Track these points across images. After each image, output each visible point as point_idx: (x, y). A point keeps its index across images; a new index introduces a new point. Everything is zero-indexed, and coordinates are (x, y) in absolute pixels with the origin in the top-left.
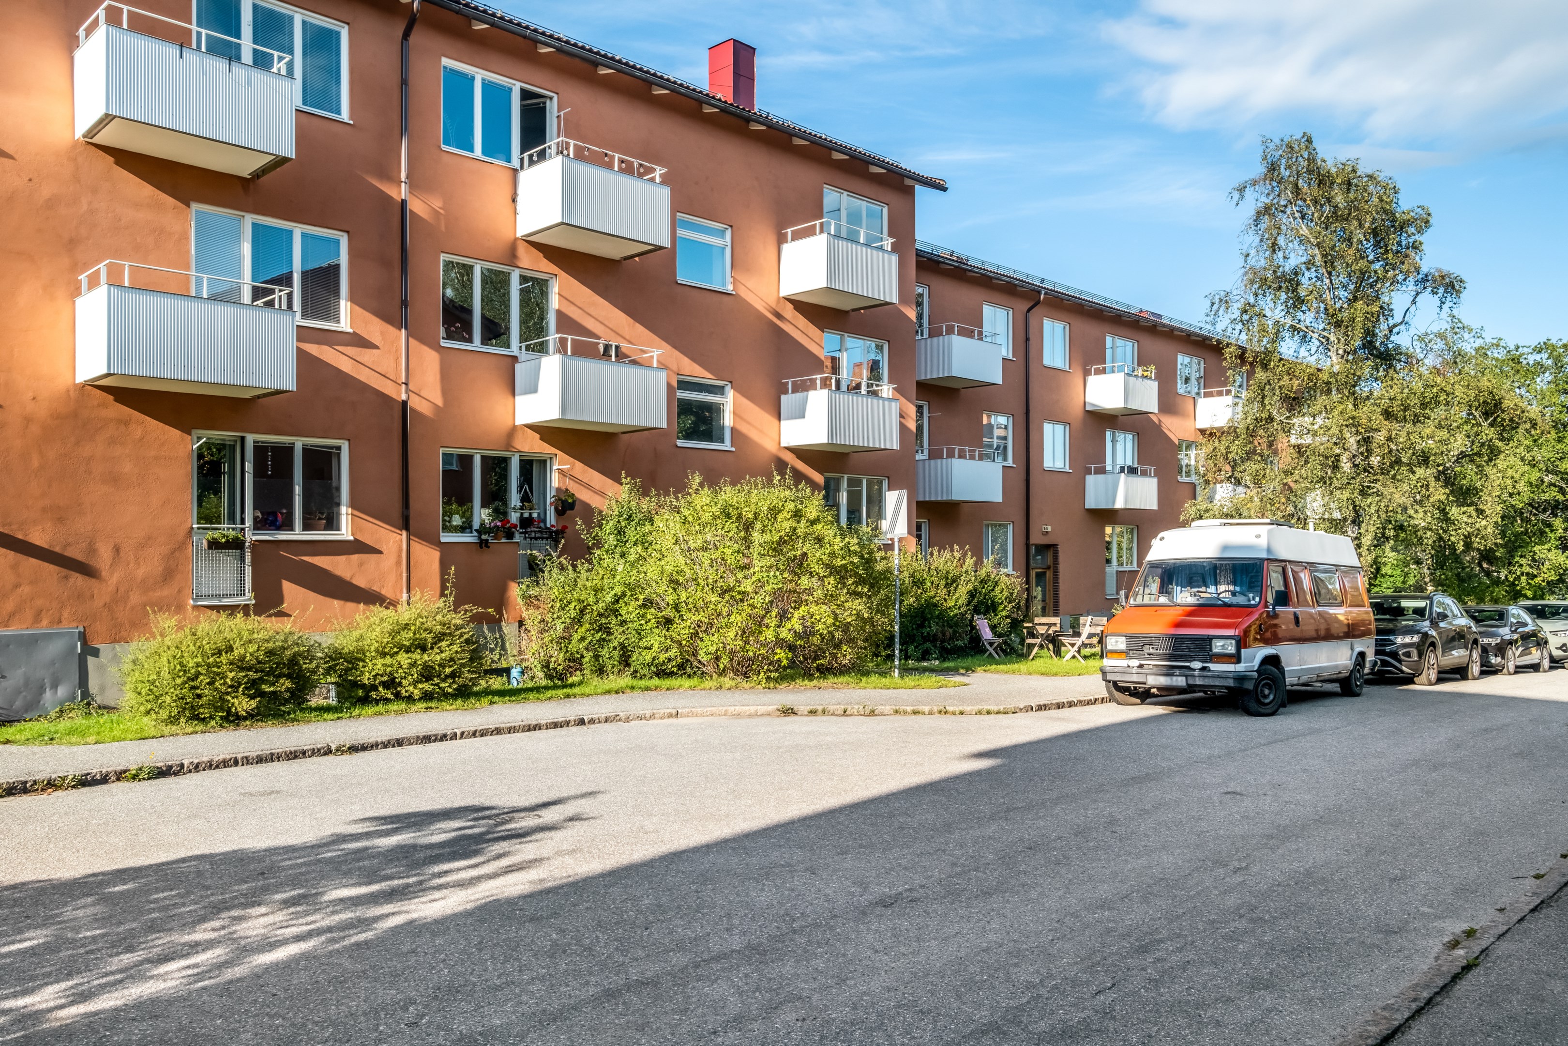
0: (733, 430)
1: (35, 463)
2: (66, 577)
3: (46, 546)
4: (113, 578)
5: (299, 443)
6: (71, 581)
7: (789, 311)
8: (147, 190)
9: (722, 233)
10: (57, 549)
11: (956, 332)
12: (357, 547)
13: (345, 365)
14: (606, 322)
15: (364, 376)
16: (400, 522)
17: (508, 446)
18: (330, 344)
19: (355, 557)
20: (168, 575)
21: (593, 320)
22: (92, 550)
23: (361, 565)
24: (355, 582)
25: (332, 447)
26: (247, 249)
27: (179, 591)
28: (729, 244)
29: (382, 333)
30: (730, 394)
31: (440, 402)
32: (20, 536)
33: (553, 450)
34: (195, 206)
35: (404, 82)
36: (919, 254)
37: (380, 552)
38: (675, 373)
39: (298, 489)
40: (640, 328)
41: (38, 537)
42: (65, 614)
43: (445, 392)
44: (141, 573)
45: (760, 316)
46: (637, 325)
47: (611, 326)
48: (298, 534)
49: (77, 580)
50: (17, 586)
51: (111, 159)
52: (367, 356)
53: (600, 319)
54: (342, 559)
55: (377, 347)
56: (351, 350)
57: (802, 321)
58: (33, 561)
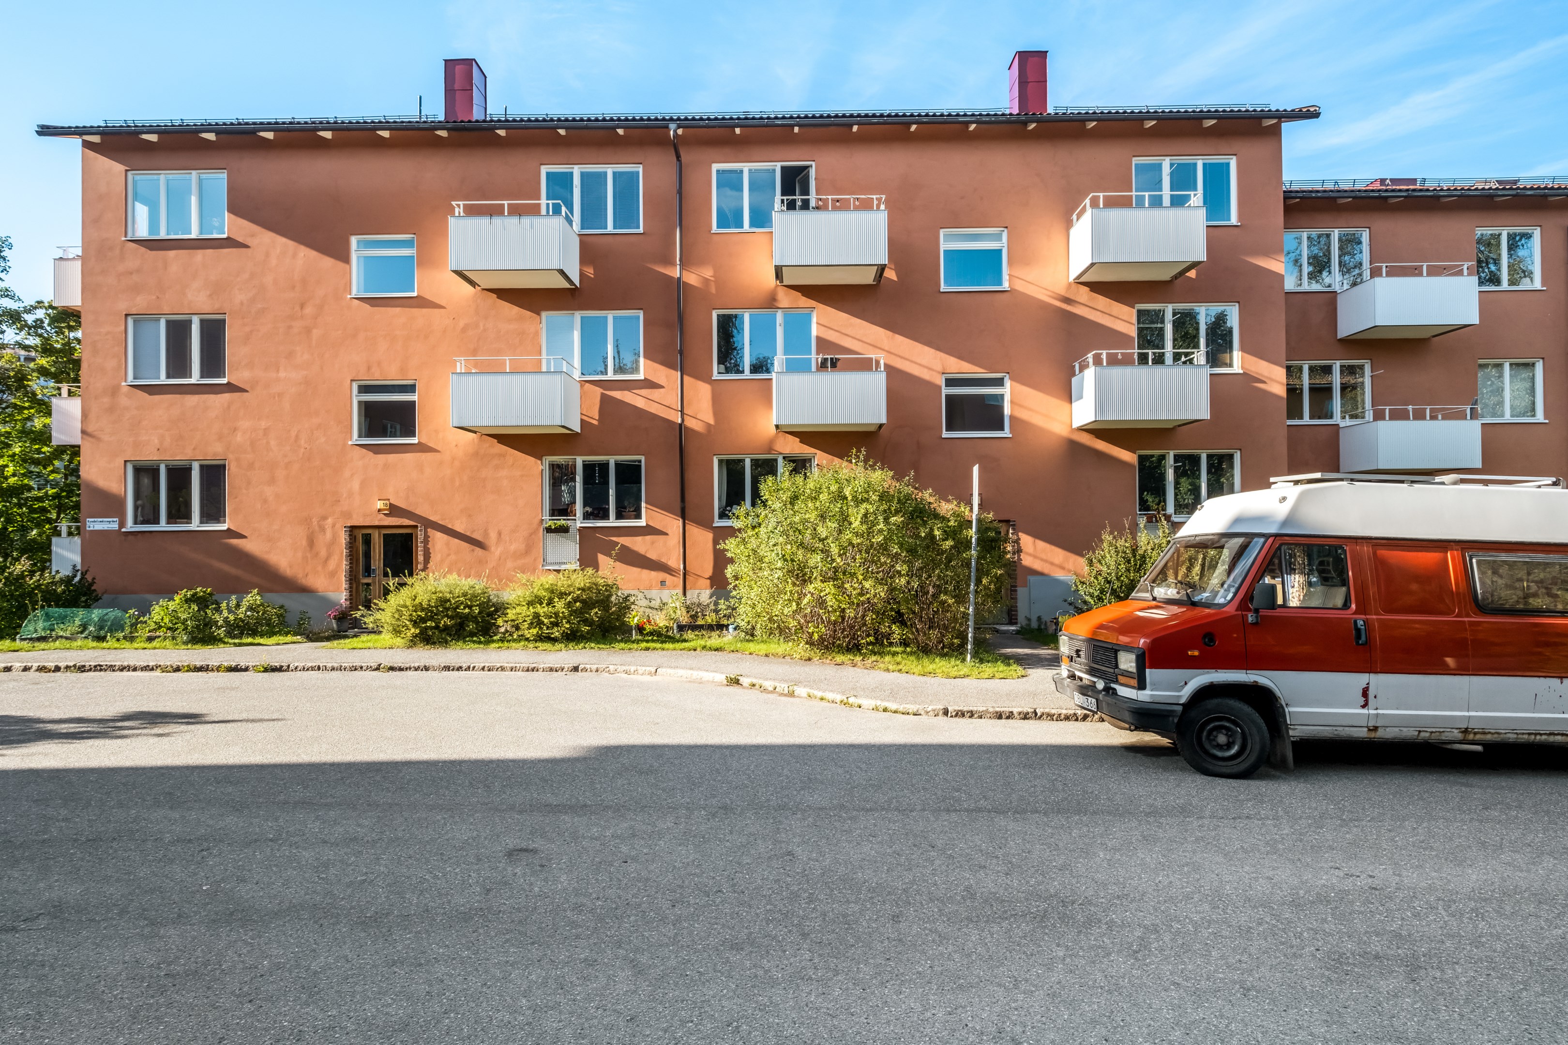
0: (1012, 417)
1: (457, 484)
2: (473, 550)
3: (462, 532)
4: (496, 551)
5: (612, 460)
6: (476, 553)
7: (1084, 294)
8: (514, 310)
9: (998, 237)
10: (468, 534)
11: (1384, 274)
12: (649, 530)
13: (640, 403)
14: (864, 339)
15: (654, 409)
16: (679, 511)
17: (770, 450)
18: (629, 389)
19: (648, 538)
20: (528, 551)
21: (850, 339)
22: (486, 533)
23: (653, 543)
24: (649, 555)
25: (635, 461)
26: (576, 335)
27: (535, 560)
28: (1006, 245)
29: (667, 376)
30: (1008, 383)
31: (712, 422)
32: (450, 526)
33: (813, 450)
34: (544, 314)
35: (680, 192)
36: (1288, 195)
37: (667, 534)
38: (939, 372)
39: (612, 492)
40: (899, 338)
41: (459, 527)
42: (473, 572)
43: (716, 414)
44: (513, 547)
45: (1044, 306)
46: (897, 336)
47: (868, 341)
48: (612, 522)
49: (478, 550)
50: (449, 555)
51: (495, 296)
52: (655, 394)
53: (857, 337)
54: (639, 538)
55: (662, 387)
56: (643, 392)
57: (1102, 301)
58: (456, 540)
